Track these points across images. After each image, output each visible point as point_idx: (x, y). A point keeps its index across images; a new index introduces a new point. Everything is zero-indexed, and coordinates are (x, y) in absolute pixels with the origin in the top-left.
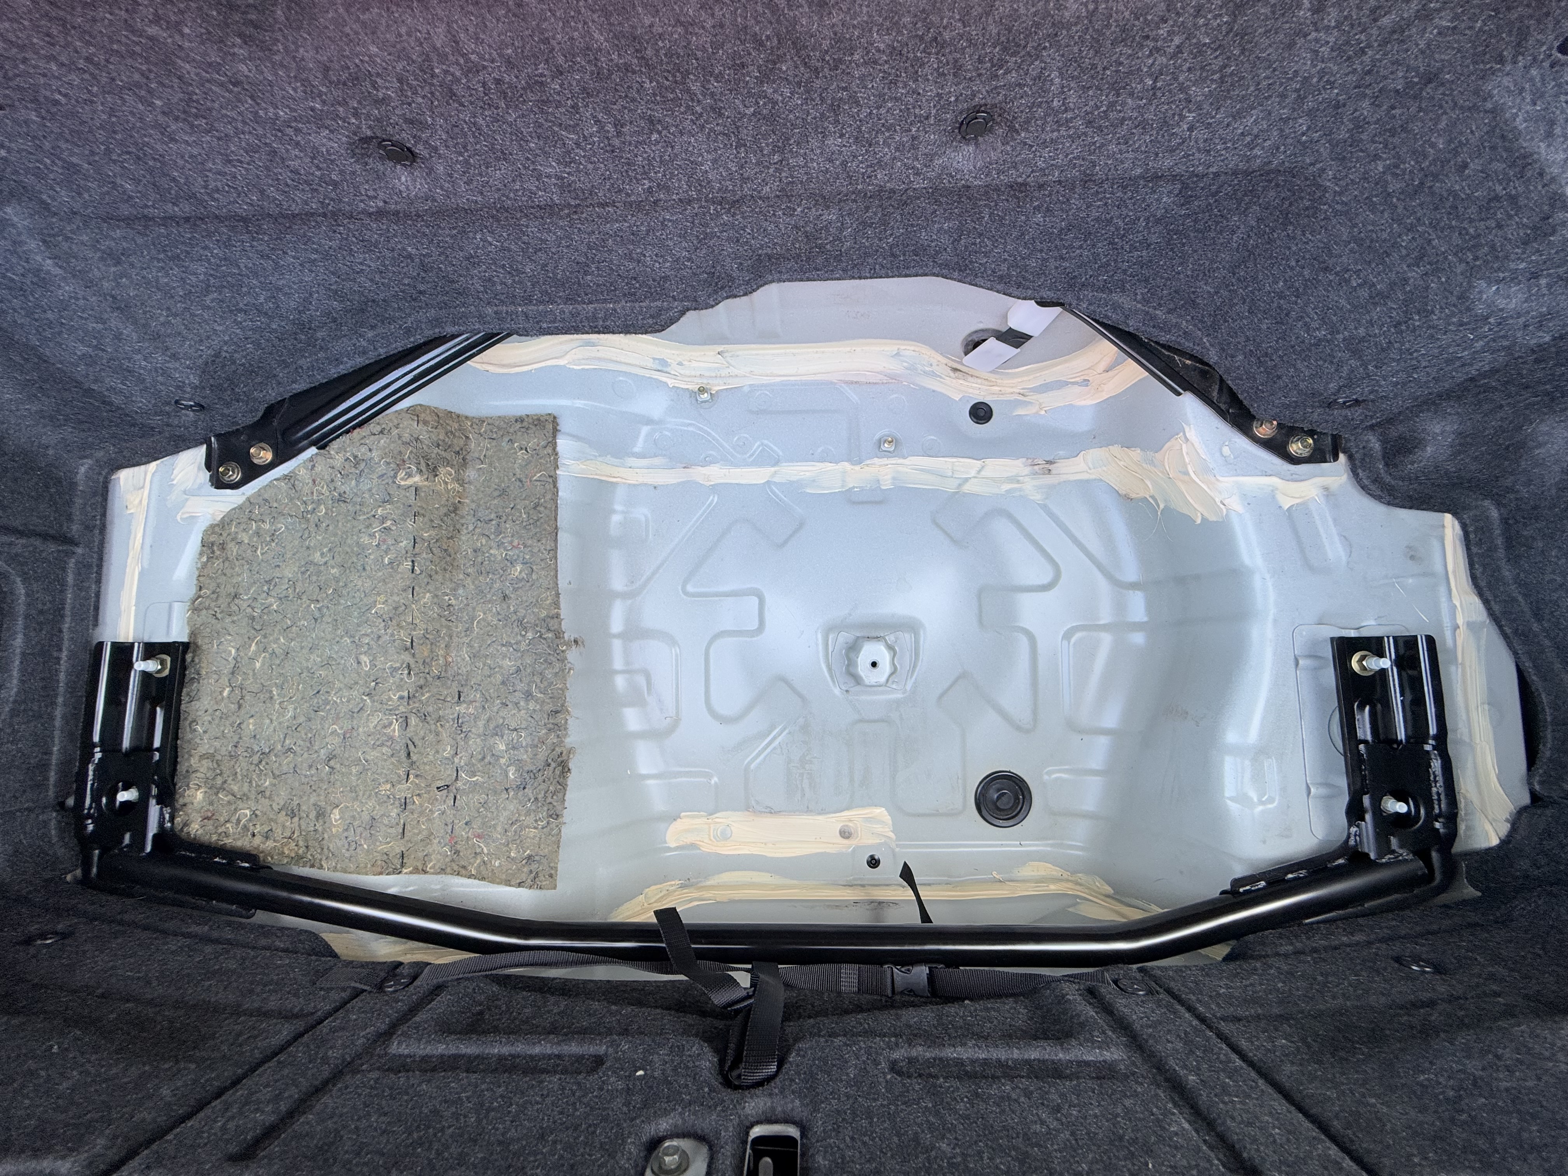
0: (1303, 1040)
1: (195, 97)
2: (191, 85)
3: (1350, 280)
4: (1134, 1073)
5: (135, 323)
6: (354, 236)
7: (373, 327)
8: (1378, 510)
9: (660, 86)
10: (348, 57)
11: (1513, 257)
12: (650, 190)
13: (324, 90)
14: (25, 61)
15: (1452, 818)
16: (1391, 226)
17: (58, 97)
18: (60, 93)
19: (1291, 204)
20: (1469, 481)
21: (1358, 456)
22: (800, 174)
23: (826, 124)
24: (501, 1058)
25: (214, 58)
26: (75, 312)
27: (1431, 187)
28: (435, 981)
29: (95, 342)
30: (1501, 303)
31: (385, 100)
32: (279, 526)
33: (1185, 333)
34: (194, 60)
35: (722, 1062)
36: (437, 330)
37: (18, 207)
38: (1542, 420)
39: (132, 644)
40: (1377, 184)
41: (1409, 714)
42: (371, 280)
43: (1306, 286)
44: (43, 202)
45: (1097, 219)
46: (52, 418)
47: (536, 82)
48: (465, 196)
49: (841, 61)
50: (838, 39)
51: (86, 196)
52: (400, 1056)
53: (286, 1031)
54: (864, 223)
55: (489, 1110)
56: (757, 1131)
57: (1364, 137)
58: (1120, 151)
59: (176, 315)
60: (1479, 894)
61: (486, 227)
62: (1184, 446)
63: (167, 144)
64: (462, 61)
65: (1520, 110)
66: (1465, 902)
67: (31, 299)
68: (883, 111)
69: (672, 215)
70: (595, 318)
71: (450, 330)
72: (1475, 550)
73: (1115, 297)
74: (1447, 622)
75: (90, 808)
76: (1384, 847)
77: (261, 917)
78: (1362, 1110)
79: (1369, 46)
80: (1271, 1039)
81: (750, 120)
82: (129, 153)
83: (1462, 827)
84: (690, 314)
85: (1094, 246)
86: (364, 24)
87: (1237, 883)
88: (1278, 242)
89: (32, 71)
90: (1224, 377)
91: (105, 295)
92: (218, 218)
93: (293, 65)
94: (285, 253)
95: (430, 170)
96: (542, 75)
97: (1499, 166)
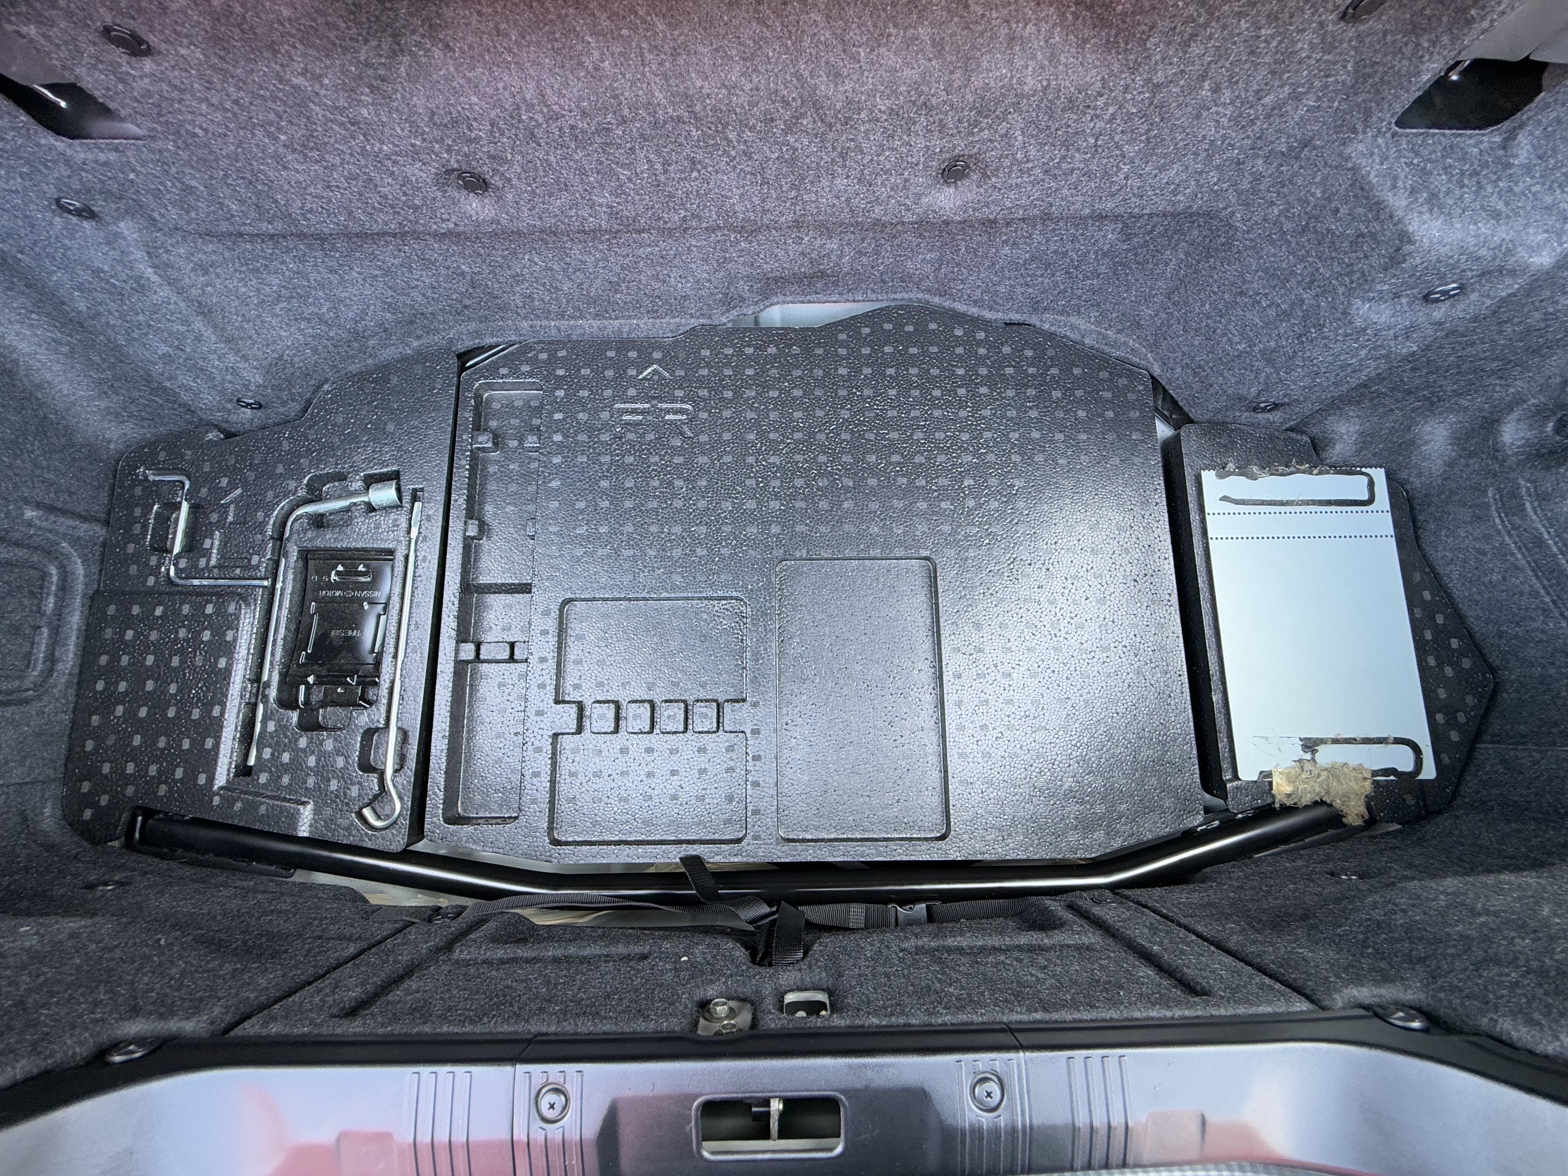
0: (1249, 924)
1: (315, 134)
2: (316, 124)
3: (1260, 302)
4: (1106, 948)
5: (215, 327)
6: (417, 255)
7: (418, 338)
9: (704, 134)
10: (452, 105)
11: (1377, 281)
12: (684, 219)
13: (427, 130)
14: (180, 101)
16: (1288, 258)
17: (197, 130)
18: (201, 128)
19: (1211, 241)
22: (812, 208)
23: (836, 168)
24: (556, 957)
25: (342, 103)
26: (164, 315)
27: (1314, 227)
28: (476, 917)
29: (177, 343)
30: (1374, 317)
31: (477, 140)
33: (1132, 350)
34: (325, 104)
35: (753, 954)
36: (477, 341)
37: (131, 222)
38: (1426, 422)
40: (1275, 224)
42: (424, 295)
43: (1227, 307)
44: (154, 220)
45: (1055, 252)
46: (117, 415)
47: (604, 128)
48: (526, 219)
49: (850, 118)
50: (849, 102)
51: (193, 214)
52: (463, 960)
54: (860, 253)
55: (556, 984)
56: (790, 997)
57: (1262, 187)
58: (1072, 195)
59: (248, 321)
60: (1400, 827)
61: (535, 249)
63: (278, 171)
64: (545, 111)
65: (1372, 168)
66: (1387, 833)
67: (127, 302)
68: (882, 158)
69: (698, 241)
71: (488, 341)
73: (1073, 319)
77: (300, 876)
78: (1292, 956)
79: (1257, 118)
81: (774, 163)
82: (243, 178)
85: (1053, 275)
86: (469, 80)
88: (1203, 272)
89: (183, 109)
90: (1167, 387)
91: (192, 301)
92: (301, 236)
93: (406, 110)
94: (351, 269)
95: (500, 198)
96: (609, 123)
97: (1360, 210)
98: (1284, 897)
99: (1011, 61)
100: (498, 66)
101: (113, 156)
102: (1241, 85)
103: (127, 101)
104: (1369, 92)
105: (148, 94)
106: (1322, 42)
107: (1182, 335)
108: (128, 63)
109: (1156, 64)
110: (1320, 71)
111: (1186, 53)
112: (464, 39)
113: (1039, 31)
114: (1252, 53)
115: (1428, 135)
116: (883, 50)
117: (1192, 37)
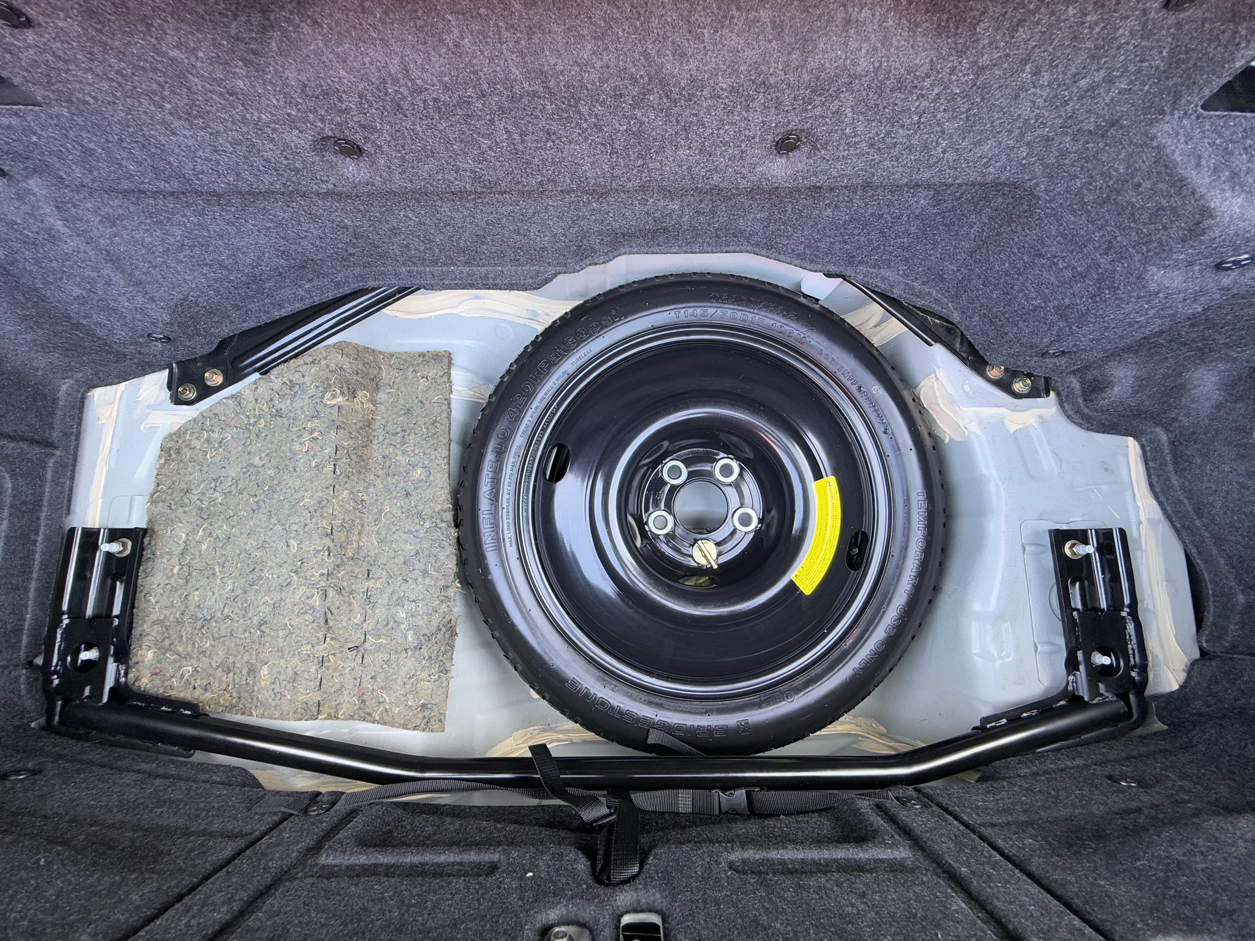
0: (1045, 839)
1: (198, 103)
2: (196, 94)
3: (1057, 264)
4: (918, 868)
5: (123, 272)
6: (304, 210)
7: (310, 281)
8: (1080, 434)
9: (558, 107)
10: (322, 78)
11: (1175, 250)
12: (541, 183)
13: (300, 101)
14: (67, 71)
15: (1143, 668)
16: (1087, 226)
17: (88, 98)
18: (91, 96)
19: (1014, 208)
20: (1145, 413)
21: (1064, 393)
22: (656, 175)
23: (679, 139)
24: (413, 866)
25: (219, 75)
26: (76, 262)
27: (1114, 199)
28: (351, 806)
29: (89, 286)
30: (1167, 283)
31: (347, 110)
32: (226, 435)
33: (935, 299)
34: (202, 76)
35: (593, 866)
36: (361, 284)
37: (39, 180)
38: (1196, 369)
39: (99, 530)
40: (1076, 195)
41: (1108, 586)
42: (313, 244)
43: (1025, 266)
44: (61, 177)
45: (872, 214)
46: (43, 346)
47: (465, 101)
48: (398, 182)
49: (693, 95)
50: (693, 79)
51: (96, 173)
52: (328, 866)
53: (230, 848)
54: (698, 213)
55: (408, 907)
56: (627, 919)
57: (1067, 162)
58: (893, 166)
59: (155, 267)
60: (1166, 727)
61: (409, 206)
62: (935, 384)
63: (168, 136)
64: (410, 84)
65: (1177, 147)
66: (1156, 734)
67: (41, 251)
68: (721, 132)
69: (554, 201)
70: (487, 278)
71: (371, 284)
72: (1151, 464)
73: (884, 272)
74: (1133, 519)
75: (57, 665)
76: (1094, 691)
77: (199, 756)
78: (1096, 890)
80: (1020, 839)
81: (623, 135)
82: (137, 142)
83: (1151, 676)
84: (560, 276)
85: (869, 234)
86: (338, 55)
87: (985, 720)
88: (1005, 235)
89: (71, 79)
90: (965, 333)
91: (101, 250)
92: (199, 193)
93: (279, 82)
94: (246, 221)
95: (373, 162)
96: (469, 97)
97: (1163, 186)
98: (1072, 805)
99: (846, 44)
100: (364, 42)
101: (14, 121)
102: (1060, 69)
103: (18, 70)
104: (1181, 77)
105: (35, 64)
106: (1143, 29)
107: (981, 289)
108: (11, 34)
109: (983, 48)
110: (1137, 56)
111: (1013, 37)
112: (331, 15)
113: (873, 15)
114: (1075, 38)
115: (1230, 116)
116: (726, 31)
117: (1021, 22)
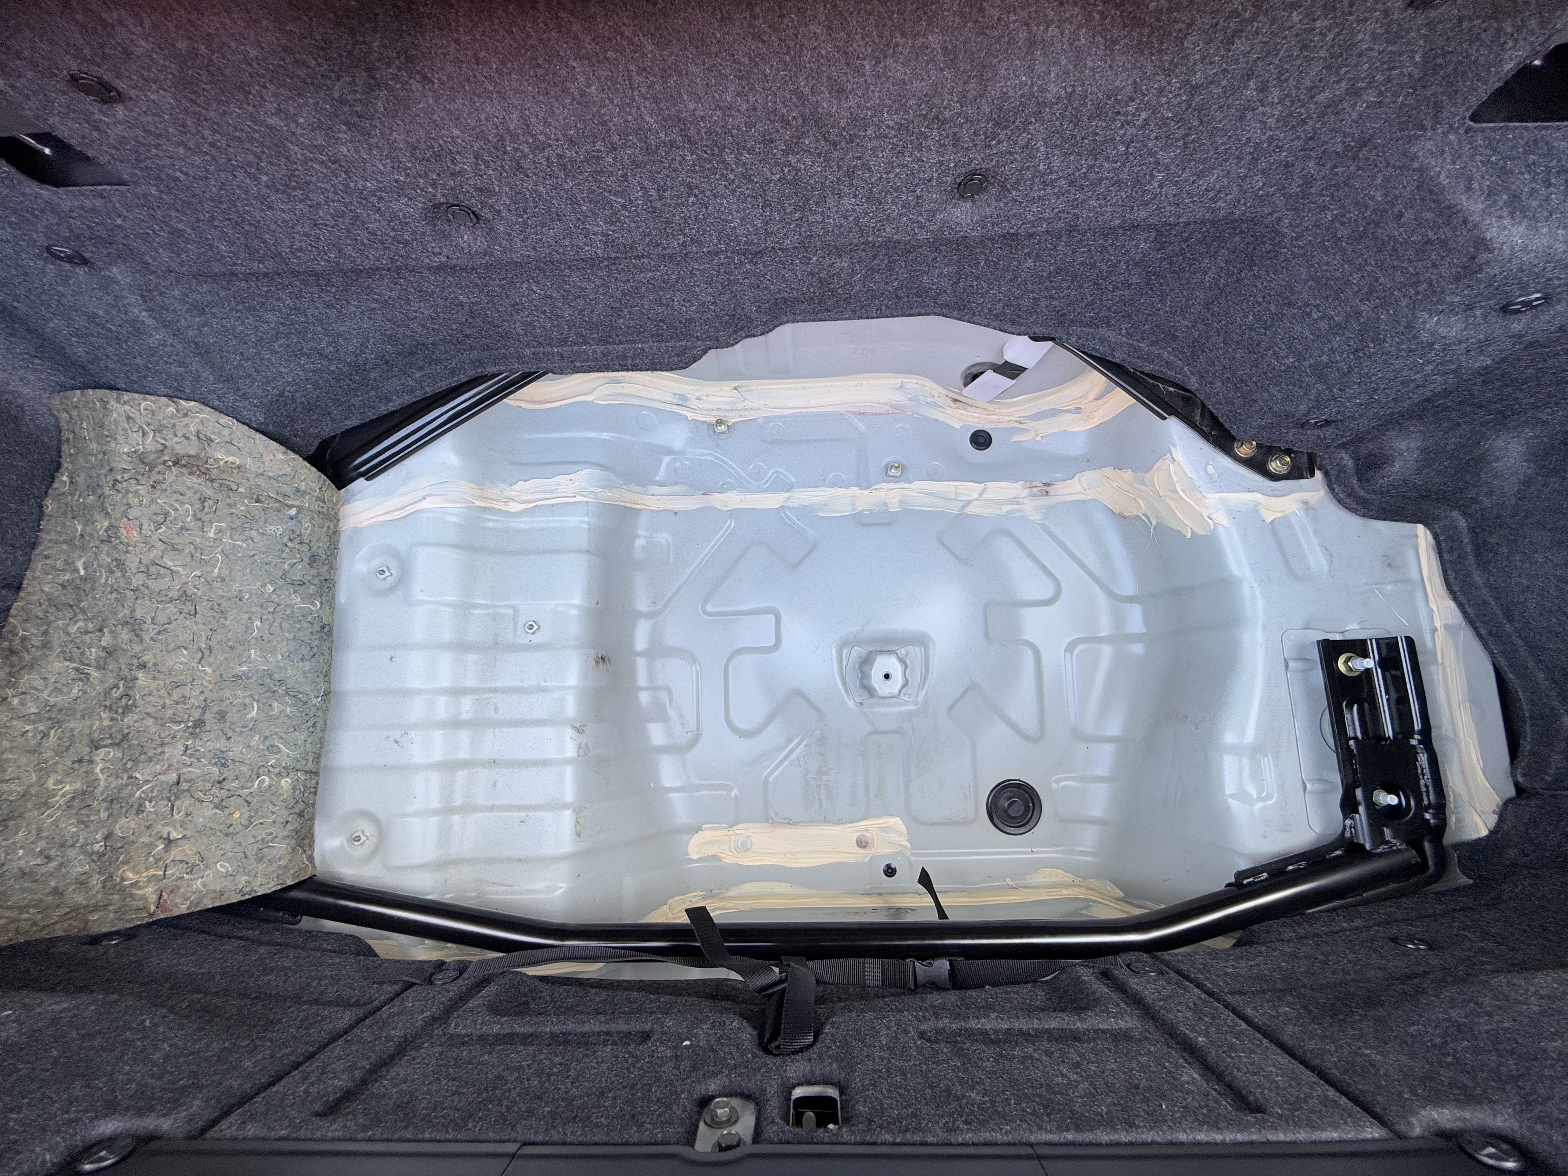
0: (1305, 1007)
1: (297, 173)
2: (296, 163)
3: (1310, 314)
4: (1147, 1038)
5: (213, 366)
6: (413, 287)
7: (421, 368)
8: (1354, 522)
9: (699, 158)
10: (434, 139)
11: (1448, 292)
12: (684, 245)
13: (409, 165)
14: (157, 146)
15: (1440, 808)
16: (1342, 265)
17: (178, 174)
18: (181, 171)
19: (1254, 248)
20: (1436, 493)
21: (1333, 473)
22: (818, 229)
23: (842, 187)
24: (553, 1035)
25: (320, 141)
26: (162, 357)
27: (1373, 233)
28: (481, 974)
29: (176, 384)
30: (1443, 331)
31: (461, 173)
33: (1167, 363)
34: (302, 143)
35: (760, 1036)
36: (479, 370)
37: (123, 267)
38: (1498, 437)
40: (1328, 230)
41: (1394, 710)
42: (423, 326)
43: (1273, 318)
44: (146, 262)
45: (1082, 263)
47: (593, 157)
48: (520, 251)
49: (856, 135)
50: (854, 118)
51: (184, 256)
52: (458, 1035)
53: (347, 1017)
54: (873, 271)
55: (549, 1075)
56: (799, 1092)
57: (1313, 191)
58: (1100, 206)
59: (247, 360)
60: (1471, 881)
61: (532, 278)
62: (1172, 466)
63: (264, 211)
64: (531, 141)
65: (1442, 168)
66: (1457, 889)
67: (124, 346)
68: (892, 175)
69: (700, 264)
70: (625, 358)
71: (490, 369)
72: (1447, 557)
73: (1103, 331)
74: (1425, 625)
76: (1377, 837)
77: (307, 922)
78: (1359, 1059)
79: (1309, 117)
80: (1274, 1007)
81: (776, 185)
82: (229, 219)
83: (1452, 820)
84: (712, 352)
85: (1080, 287)
86: (450, 112)
87: (1241, 875)
88: (1246, 282)
89: (161, 154)
90: (1206, 402)
91: (189, 342)
92: (295, 273)
93: (386, 146)
94: (349, 303)
95: (491, 230)
96: (599, 151)
97: (1429, 215)
98: (1343, 970)
99: (1031, 68)
100: (479, 96)
101: (98, 202)
102: (1292, 82)
103: (105, 148)
104: (1440, 85)
105: (123, 140)
106: (1387, 32)
107: (1223, 348)
108: (100, 110)
109: (1195, 64)
110: (1384, 63)
111: (1229, 51)
112: (443, 69)
113: (1062, 34)
114: (1305, 47)
115: (1507, 128)
116: (889, 61)
117: (1237, 33)
